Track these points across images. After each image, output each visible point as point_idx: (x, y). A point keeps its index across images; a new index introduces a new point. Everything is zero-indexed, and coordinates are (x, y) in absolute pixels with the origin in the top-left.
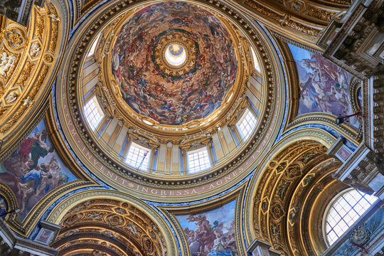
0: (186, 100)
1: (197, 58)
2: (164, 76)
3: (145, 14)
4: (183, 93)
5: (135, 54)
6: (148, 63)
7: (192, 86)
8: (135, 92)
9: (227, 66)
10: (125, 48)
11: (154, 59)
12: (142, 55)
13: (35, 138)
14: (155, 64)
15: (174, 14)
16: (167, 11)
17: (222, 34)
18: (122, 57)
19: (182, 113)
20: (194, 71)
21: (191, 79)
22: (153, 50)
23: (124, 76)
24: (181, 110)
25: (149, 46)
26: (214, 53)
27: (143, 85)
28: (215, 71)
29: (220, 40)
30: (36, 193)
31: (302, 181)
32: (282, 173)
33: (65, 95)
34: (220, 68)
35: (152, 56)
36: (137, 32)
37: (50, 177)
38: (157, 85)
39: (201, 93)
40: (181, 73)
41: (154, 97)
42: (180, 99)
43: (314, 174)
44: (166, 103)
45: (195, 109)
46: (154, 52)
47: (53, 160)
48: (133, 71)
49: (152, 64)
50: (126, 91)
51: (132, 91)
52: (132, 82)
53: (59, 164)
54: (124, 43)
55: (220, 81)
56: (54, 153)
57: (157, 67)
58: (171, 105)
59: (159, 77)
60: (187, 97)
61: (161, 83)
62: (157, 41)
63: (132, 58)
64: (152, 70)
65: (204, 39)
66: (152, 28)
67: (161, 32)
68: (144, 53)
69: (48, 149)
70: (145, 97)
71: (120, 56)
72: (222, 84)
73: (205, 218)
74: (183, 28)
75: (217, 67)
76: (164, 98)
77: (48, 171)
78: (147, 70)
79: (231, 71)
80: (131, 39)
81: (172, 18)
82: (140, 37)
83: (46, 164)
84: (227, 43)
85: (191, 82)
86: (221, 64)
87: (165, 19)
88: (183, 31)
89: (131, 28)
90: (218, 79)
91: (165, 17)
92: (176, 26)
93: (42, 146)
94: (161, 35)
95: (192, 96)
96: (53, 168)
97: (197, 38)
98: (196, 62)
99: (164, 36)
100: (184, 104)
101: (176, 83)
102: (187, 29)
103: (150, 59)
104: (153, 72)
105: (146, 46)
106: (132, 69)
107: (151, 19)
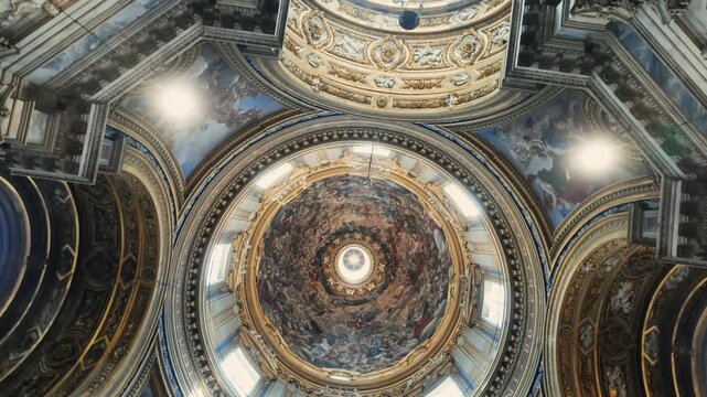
0: (318, 210)
1: (321, 271)
2: (362, 230)
3: (418, 318)
4: (326, 217)
5: (414, 251)
6: (391, 240)
7: (315, 231)
8: (397, 200)
9: (275, 289)
10: (432, 260)
11: (384, 249)
12: (403, 250)
13: (565, 202)
14: (379, 241)
15: (377, 327)
16: (388, 328)
17: (301, 333)
18: (432, 246)
19: (317, 193)
20: (320, 252)
21: (321, 239)
22: (389, 262)
23: (421, 219)
24: (320, 196)
25: (396, 264)
26: (300, 294)
27: (389, 210)
28: (288, 269)
29: (300, 319)
30: (551, 120)
31: (76, 255)
32: (122, 261)
33: (524, 254)
34: (284, 279)
35: (388, 251)
36: (420, 285)
37: (527, 138)
38: (367, 214)
39: (298, 229)
40: (337, 241)
41: (368, 199)
42: (327, 207)
43: (61, 278)
44: (346, 196)
45: (299, 207)
46: (386, 258)
47: (527, 163)
48: (409, 226)
49: (384, 240)
50: (413, 201)
51: (403, 203)
52: (407, 212)
53: (514, 155)
54: (435, 267)
55: (276, 262)
56: (526, 173)
57: (375, 238)
58: (338, 195)
59: (368, 225)
60: (318, 214)
61: (363, 218)
62: (387, 276)
63: (416, 244)
64: (382, 232)
65: (323, 306)
66: (401, 295)
67: (386, 291)
68: (401, 254)
69: (538, 181)
70: (381, 195)
71: (435, 248)
72: (272, 260)
73: (229, 123)
74: (358, 308)
75: (288, 277)
76: (351, 201)
77: (531, 148)
78: (389, 231)
79: (267, 286)
80: (426, 274)
81: (378, 319)
82: (413, 278)
83: (537, 157)
84: (289, 323)
85: (318, 235)
86: (285, 285)
87: (387, 314)
88: (356, 303)
89: (432, 291)
90: (280, 262)
91: (388, 318)
92: (368, 307)
93: (549, 186)
94: (385, 287)
95: (309, 218)
96: (523, 150)
97: (332, 302)
98: (321, 265)
99: (379, 285)
100: (319, 204)
101: (340, 224)
102: (352, 309)
103: (390, 246)
104: (379, 230)
105: (401, 264)
106: (413, 230)
107: (407, 309)
